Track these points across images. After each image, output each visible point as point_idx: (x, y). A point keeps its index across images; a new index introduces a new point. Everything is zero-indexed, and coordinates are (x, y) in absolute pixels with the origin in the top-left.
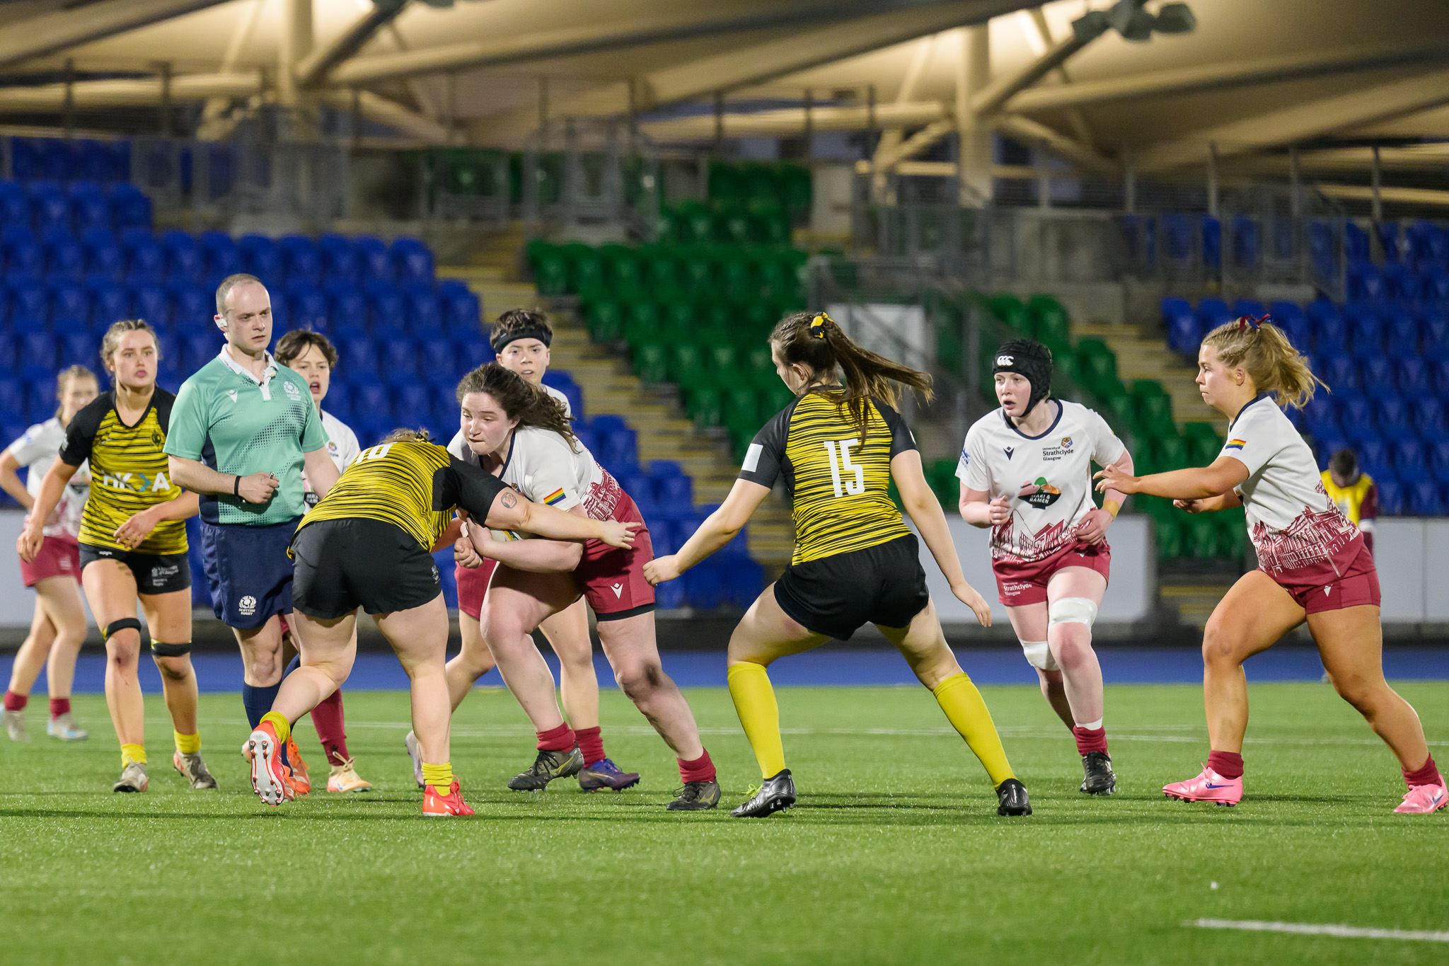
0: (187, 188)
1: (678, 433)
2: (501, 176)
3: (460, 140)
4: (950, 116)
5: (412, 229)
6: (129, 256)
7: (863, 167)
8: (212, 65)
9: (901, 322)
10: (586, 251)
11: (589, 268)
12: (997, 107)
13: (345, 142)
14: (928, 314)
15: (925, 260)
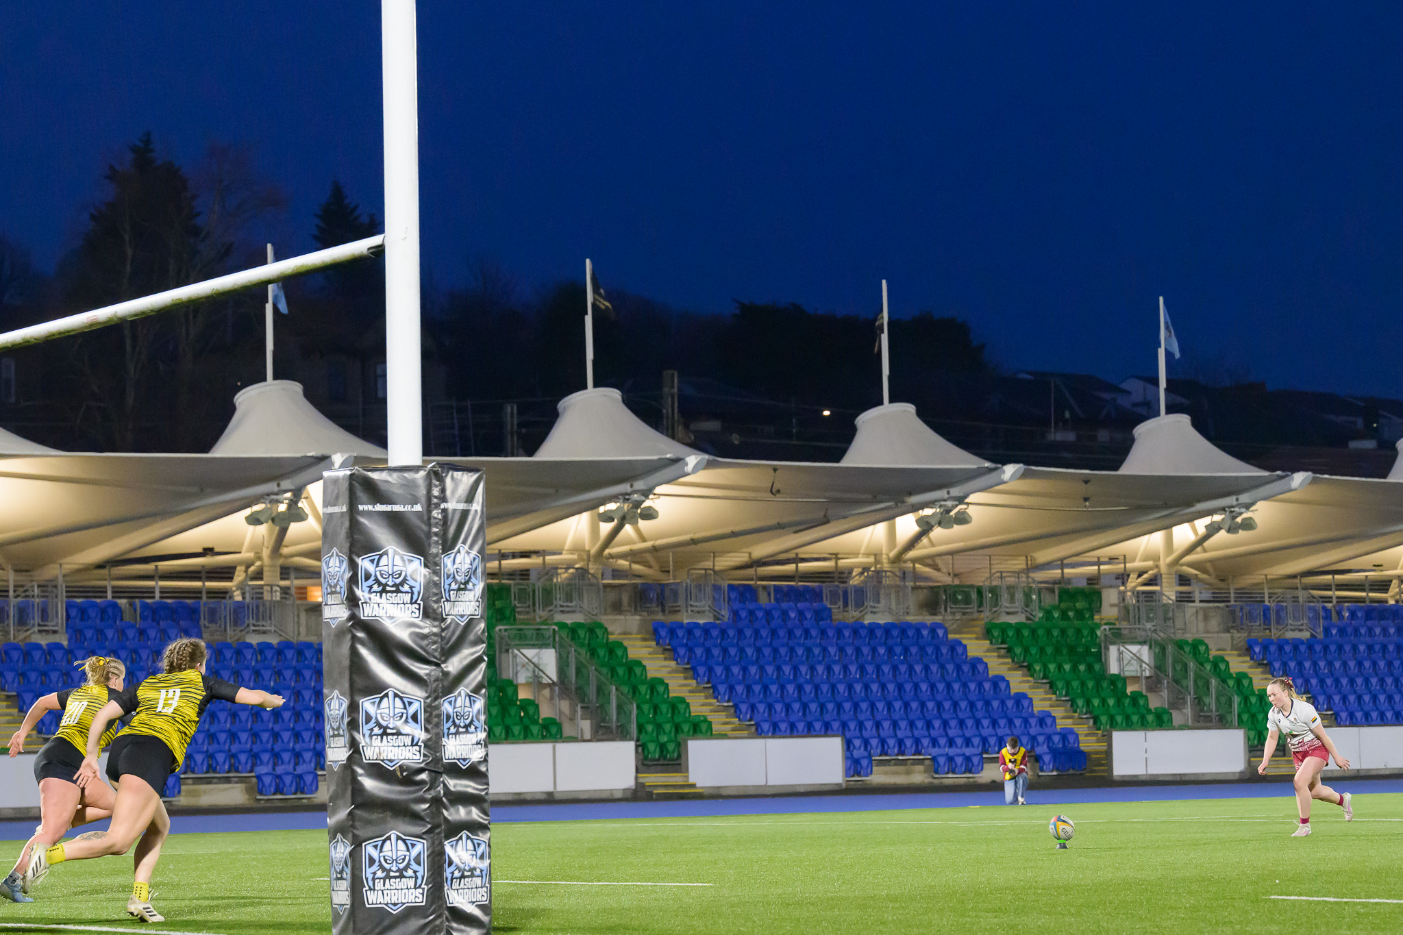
0: (846, 604)
1: (1050, 699)
2: (974, 596)
3: (957, 582)
4: (1157, 566)
5: (938, 619)
6: (823, 632)
7: (1122, 588)
8: (856, 555)
9: (1139, 651)
10: (1010, 625)
11: (1011, 633)
12: (1176, 562)
13: (910, 584)
14: (1150, 647)
15: (1149, 625)
